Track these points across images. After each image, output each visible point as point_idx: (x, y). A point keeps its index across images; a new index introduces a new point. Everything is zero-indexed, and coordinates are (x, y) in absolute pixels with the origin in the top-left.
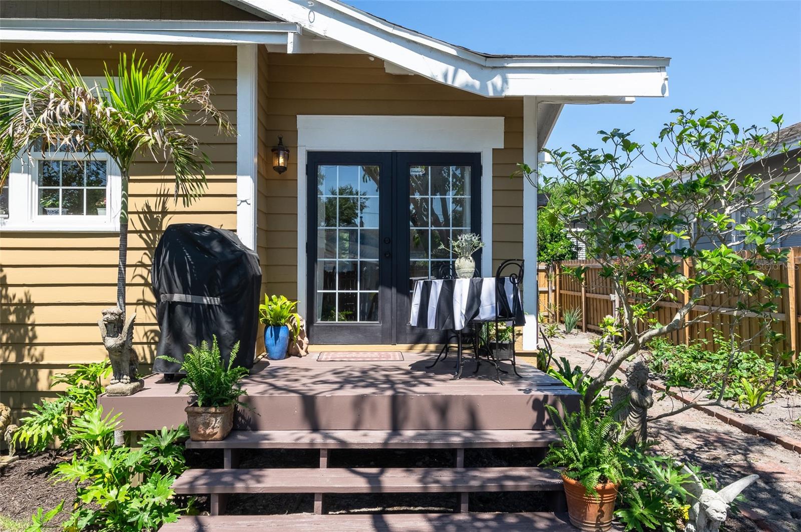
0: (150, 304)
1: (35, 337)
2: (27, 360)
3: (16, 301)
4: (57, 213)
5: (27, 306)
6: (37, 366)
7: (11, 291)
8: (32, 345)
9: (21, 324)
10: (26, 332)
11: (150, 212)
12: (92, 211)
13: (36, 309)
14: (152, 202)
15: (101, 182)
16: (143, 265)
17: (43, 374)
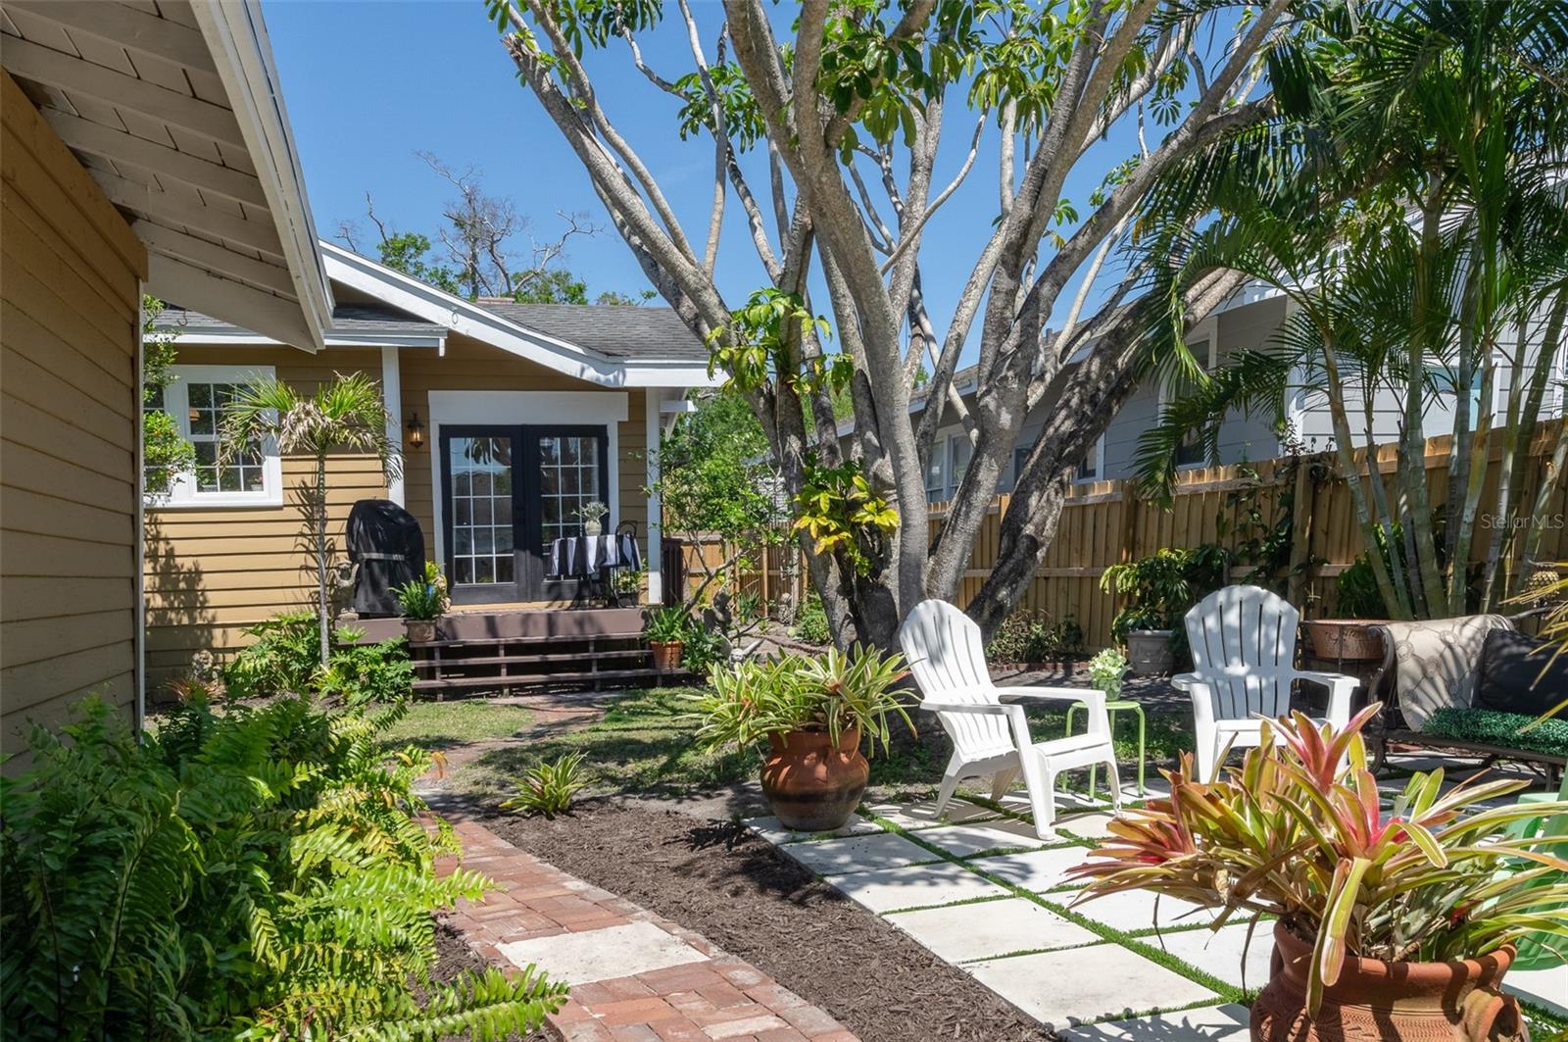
0: (312, 569)
1: (205, 601)
2: (199, 622)
3: (185, 570)
4: (215, 490)
5: (196, 574)
6: (210, 626)
7: (178, 561)
8: (203, 607)
9: (191, 590)
10: (197, 597)
11: (307, 488)
12: (248, 488)
13: (204, 576)
14: (308, 479)
15: (258, 461)
16: (302, 535)
17: (218, 633)
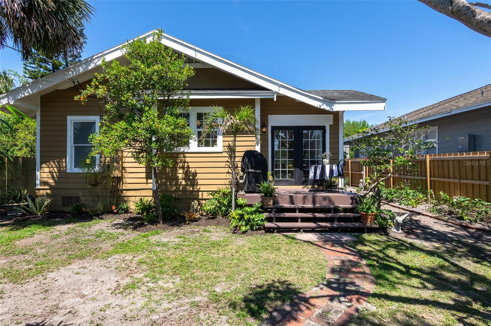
0: (230, 173)
1: (197, 183)
2: (195, 190)
3: (192, 172)
4: (203, 146)
5: (195, 174)
6: (199, 191)
7: (191, 169)
8: (197, 185)
9: (194, 179)
10: (195, 181)
11: (230, 146)
12: (213, 146)
13: (198, 174)
14: (231, 143)
15: (216, 137)
16: (228, 162)
17: (200, 193)
